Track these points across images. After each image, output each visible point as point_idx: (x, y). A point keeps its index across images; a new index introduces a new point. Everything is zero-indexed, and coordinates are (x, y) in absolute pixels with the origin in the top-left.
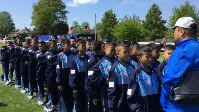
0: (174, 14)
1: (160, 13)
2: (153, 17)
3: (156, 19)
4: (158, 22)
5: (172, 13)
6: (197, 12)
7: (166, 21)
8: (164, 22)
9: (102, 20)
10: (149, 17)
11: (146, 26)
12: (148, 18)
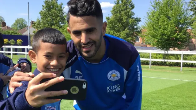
0: (153, 9)
1: (133, 7)
2: (123, 13)
3: (126, 16)
4: (130, 21)
5: (150, 8)
6: (186, 8)
7: (140, 19)
8: (138, 20)
9: (40, 13)
10: (117, 12)
11: (112, 25)
12: (114, 14)
